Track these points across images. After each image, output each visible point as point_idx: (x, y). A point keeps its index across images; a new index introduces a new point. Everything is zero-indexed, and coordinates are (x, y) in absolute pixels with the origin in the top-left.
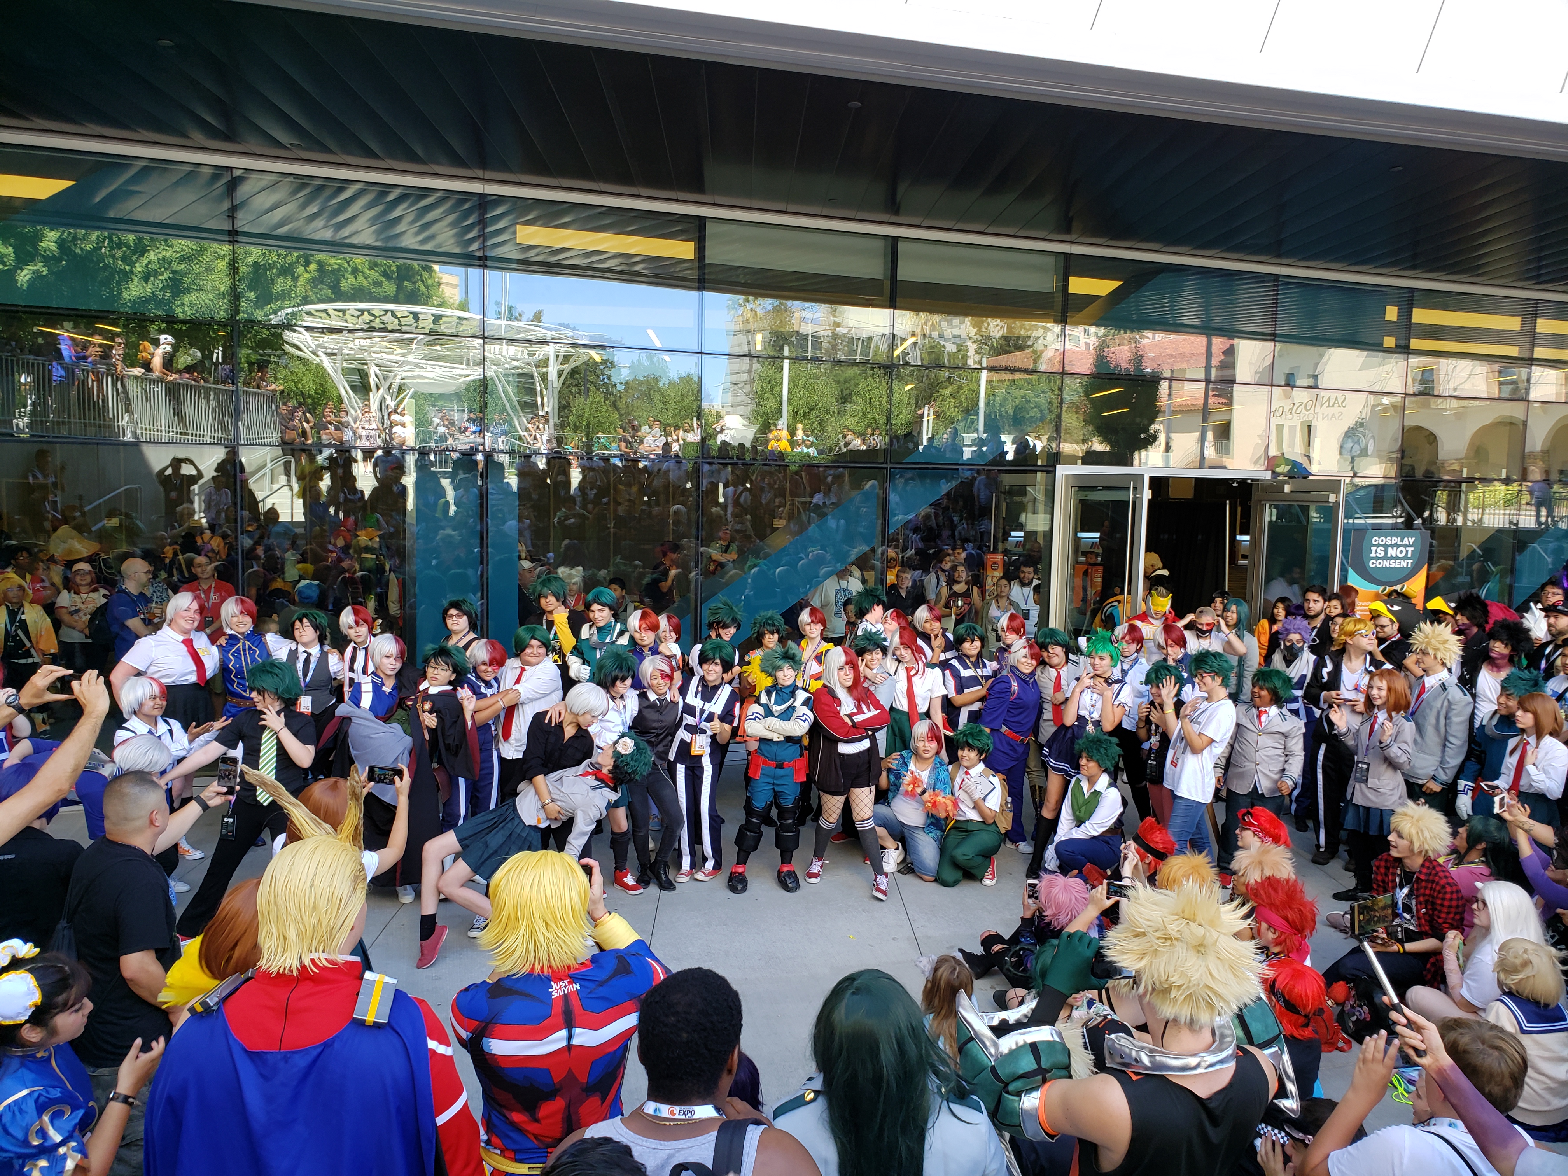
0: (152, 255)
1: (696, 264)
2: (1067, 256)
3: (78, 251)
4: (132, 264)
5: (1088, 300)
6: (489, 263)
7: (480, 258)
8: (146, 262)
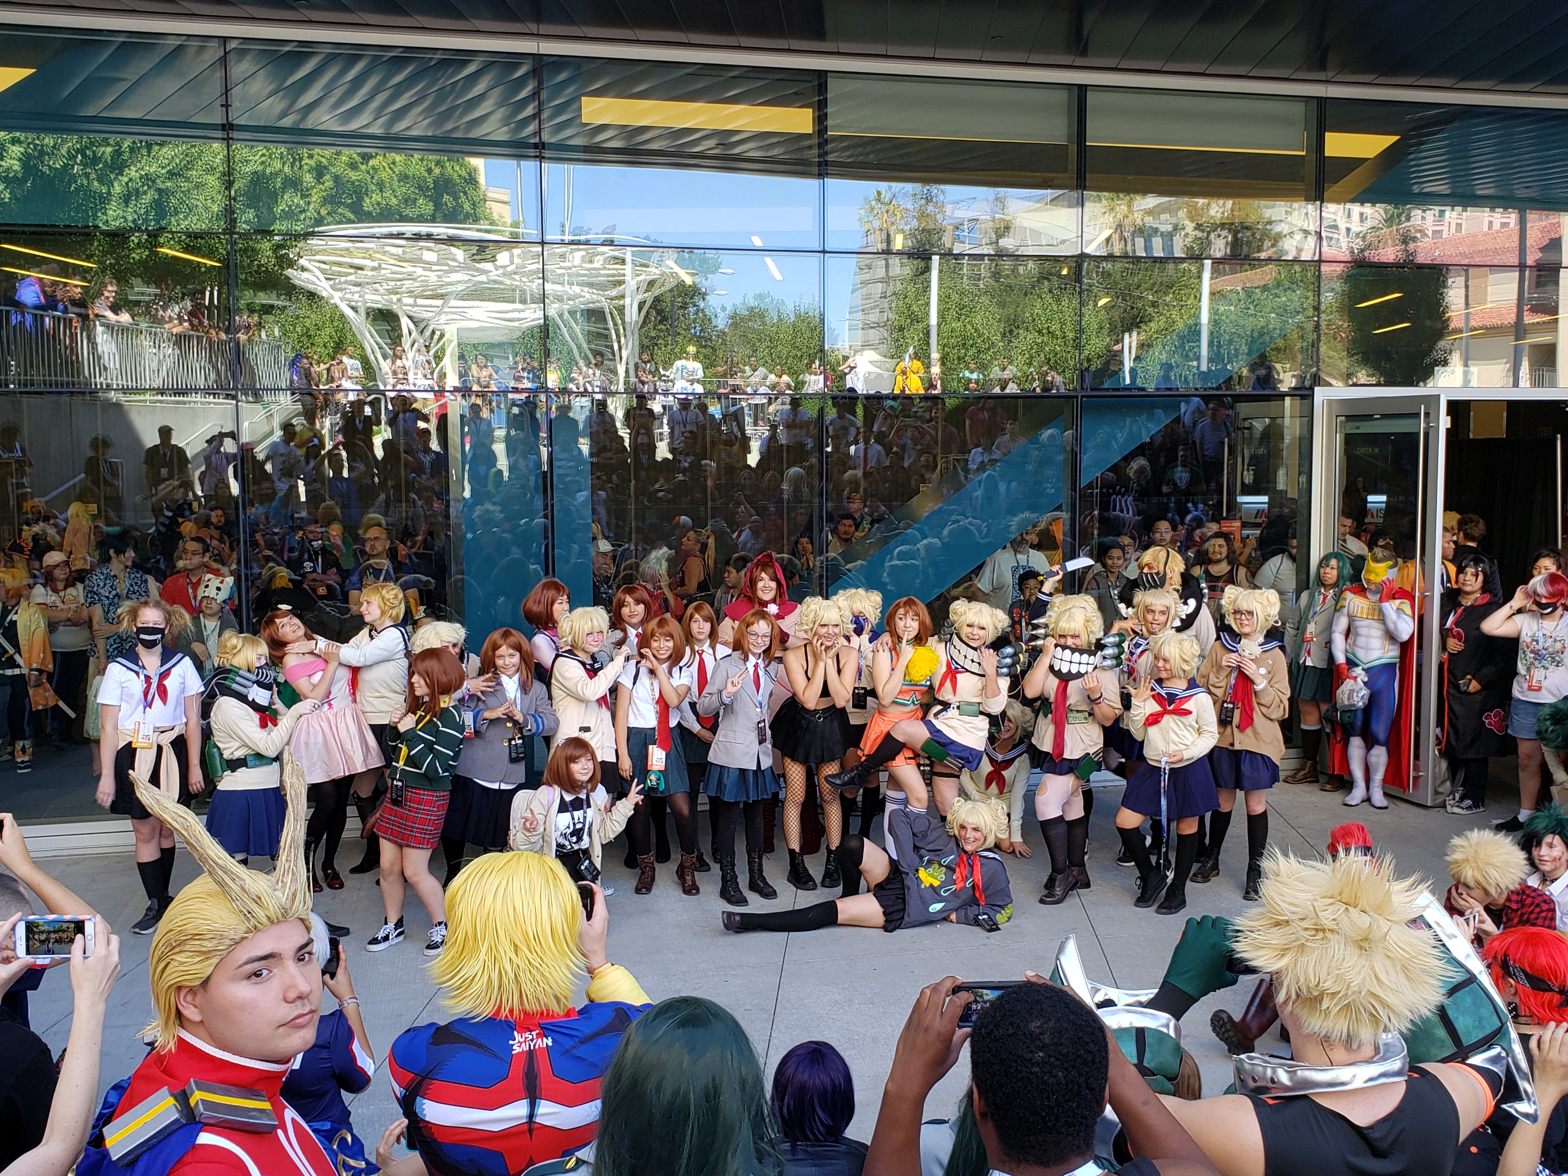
0: (132, 172)
1: (815, 141)
2: (1322, 102)
3: (45, 169)
4: (111, 184)
5: (1350, 164)
6: (547, 153)
7: (536, 146)
8: (126, 179)
